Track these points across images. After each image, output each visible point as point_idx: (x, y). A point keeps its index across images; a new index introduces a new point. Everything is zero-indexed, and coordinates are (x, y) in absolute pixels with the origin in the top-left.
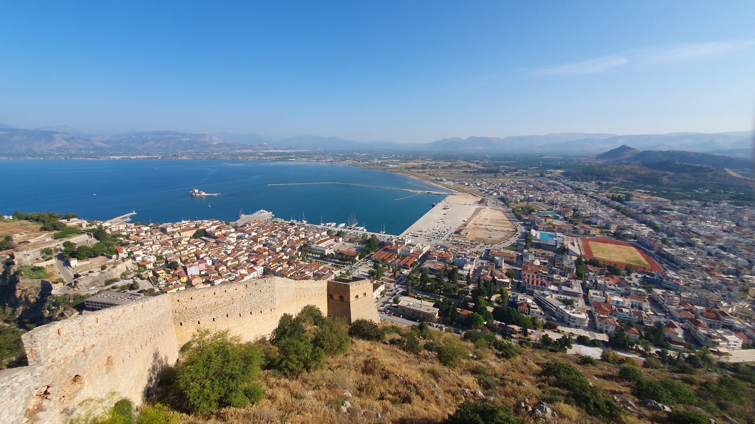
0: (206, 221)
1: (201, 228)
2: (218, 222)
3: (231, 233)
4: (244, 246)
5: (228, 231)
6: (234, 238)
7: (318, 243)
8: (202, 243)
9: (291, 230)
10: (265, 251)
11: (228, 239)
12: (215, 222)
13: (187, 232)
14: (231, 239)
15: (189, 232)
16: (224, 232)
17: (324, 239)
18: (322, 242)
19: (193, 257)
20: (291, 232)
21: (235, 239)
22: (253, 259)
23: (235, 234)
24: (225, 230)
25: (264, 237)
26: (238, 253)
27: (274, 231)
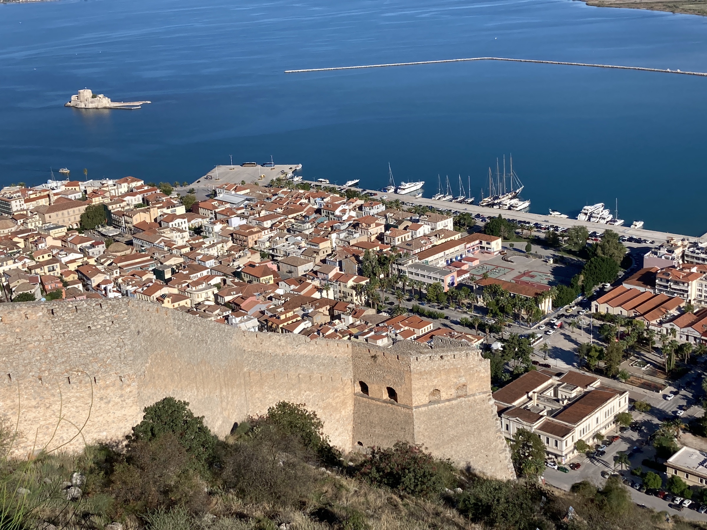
0: (111, 182)
1: (97, 201)
2: (141, 187)
3: (174, 217)
4: (210, 257)
5: (169, 211)
6: (182, 231)
7: (422, 255)
8: (97, 243)
9: (344, 211)
10: (266, 271)
11: (168, 234)
12: (133, 185)
13: (60, 213)
14: (175, 234)
15: (65, 212)
16: (156, 212)
17: (443, 241)
18: (436, 249)
19: (74, 282)
20: (345, 218)
21: (187, 235)
22: (231, 295)
23: (186, 220)
24: (159, 208)
25: (266, 231)
26: (191, 276)
27: (295, 215)
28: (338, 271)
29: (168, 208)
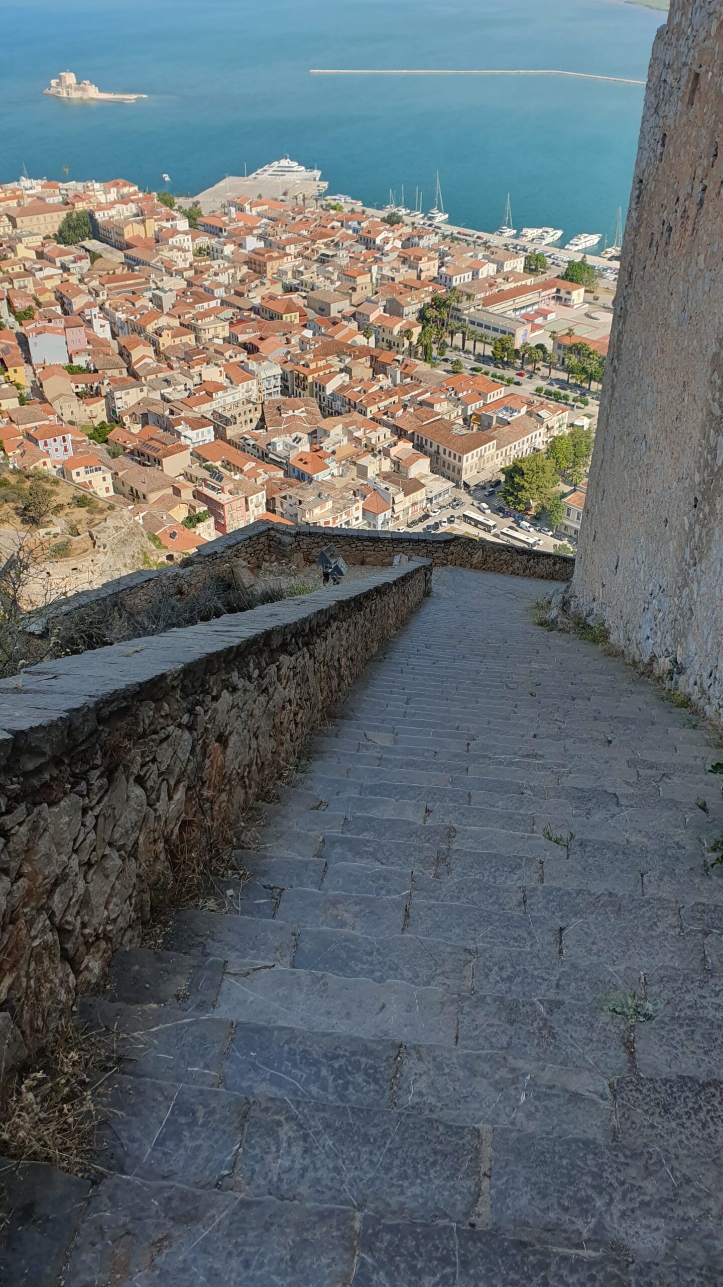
0: (97, 186)
1: (80, 206)
2: (135, 194)
3: (174, 232)
4: (219, 285)
5: (168, 225)
6: (184, 251)
7: (487, 301)
8: (81, 258)
9: (386, 241)
10: (290, 308)
11: (166, 254)
12: (125, 190)
13: (35, 218)
14: (175, 254)
15: (41, 217)
16: (153, 226)
17: (512, 285)
18: (502, 296)
19: (51, 304)
20: (387, 248)
21: (190, 256)
22: (246, 333)
23: (189, 237)
24: (156, 220)
25: (289, 258)
26: (197, 306)
27: (325, 240)
28: (382, 312)
29: (168, 220)
